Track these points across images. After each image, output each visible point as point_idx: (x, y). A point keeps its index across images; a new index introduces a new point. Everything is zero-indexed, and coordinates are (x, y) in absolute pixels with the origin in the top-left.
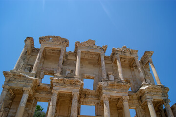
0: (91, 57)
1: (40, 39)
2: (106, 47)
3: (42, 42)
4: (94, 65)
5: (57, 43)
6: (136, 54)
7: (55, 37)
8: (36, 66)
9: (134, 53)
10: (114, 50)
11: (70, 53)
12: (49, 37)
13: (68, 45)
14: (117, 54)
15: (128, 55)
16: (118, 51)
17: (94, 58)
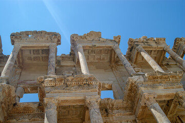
0: (98, 59)
1: (12, 35)
2: (119, 37)
3: (16, 40)
4: (105, 69)
5: (41, 40)
6: (164, 43)
7: (36, 32)
8: (8, 69)
9: (161, 42)
10: (131, 41)
11: (64, 57)
12: (27, 33)
13: (59, 42)
14: (137, 45)
15: (154, 45)
16: (137, 42)
17: (103, 59)
